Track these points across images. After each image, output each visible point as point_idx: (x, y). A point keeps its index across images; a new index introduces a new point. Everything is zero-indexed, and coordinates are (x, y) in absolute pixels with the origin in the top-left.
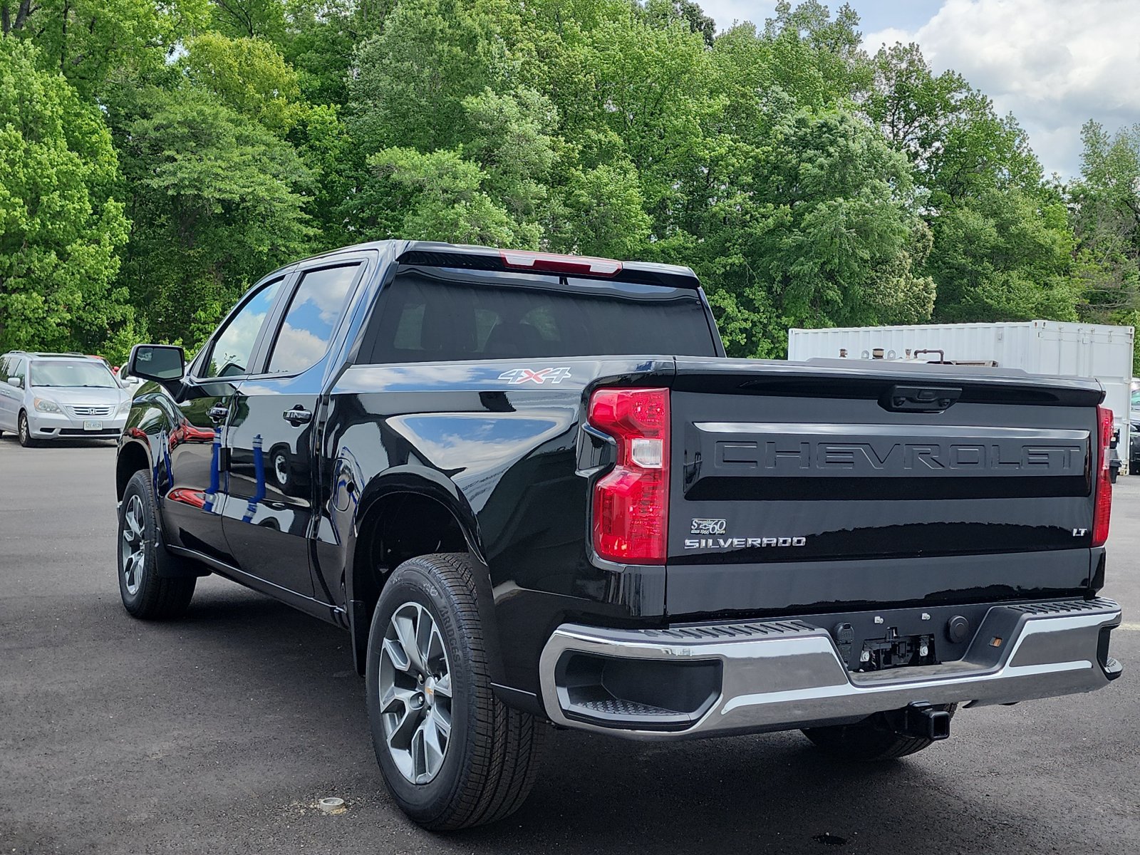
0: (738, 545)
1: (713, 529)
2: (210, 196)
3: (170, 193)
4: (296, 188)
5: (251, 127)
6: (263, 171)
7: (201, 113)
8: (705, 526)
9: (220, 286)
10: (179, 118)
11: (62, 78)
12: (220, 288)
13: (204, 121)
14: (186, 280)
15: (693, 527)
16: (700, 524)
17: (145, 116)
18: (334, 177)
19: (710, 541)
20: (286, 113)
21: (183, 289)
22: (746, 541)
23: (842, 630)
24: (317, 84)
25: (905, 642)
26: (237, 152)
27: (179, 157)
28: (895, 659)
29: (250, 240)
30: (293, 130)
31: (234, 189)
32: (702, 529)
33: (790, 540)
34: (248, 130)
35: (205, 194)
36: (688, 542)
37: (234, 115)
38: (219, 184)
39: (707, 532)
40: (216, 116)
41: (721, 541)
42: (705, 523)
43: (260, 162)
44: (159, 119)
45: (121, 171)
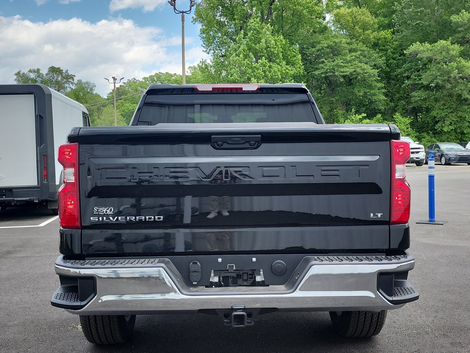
0: (121, 220)
1: (106, 212)
2: (338, 75)
3: (323, 76)
4: (375, 67)
5: (356, 45)
6: (360, 62)
7: (334, 42)
8: (102, 210)
9: (344, 112)
10: (326, 45)
11: (282, 37)
12: (344, 113)
13: (336, 45)
14: (331, 110)
15: (94, 211)
16: (99, 209)
17: (313, 47)
18: (392, 61)
19: (105, 218)
20: (372, 37)
21: (330, 114)
22: (126, 218)
23: (191, 265)
24: (386, 22)
25: (247, 273)
26: (349, 55)
27: (326, 61)
28: (240, 281)
29: (356, 91)
30: (374, 43)
31: (348, 70)
32: (100, 212)
33: (153, 217)
34: (354, 46)
35: (336, 73)
36: (92, 218)
37: (349, 41)
38: (342, 70)
39: (103, 213)
40: (340, 42)
41: (111, 218)
42: (101, 209)
43: (359, 58)
44: (318, 47)
45: (304, 70)
